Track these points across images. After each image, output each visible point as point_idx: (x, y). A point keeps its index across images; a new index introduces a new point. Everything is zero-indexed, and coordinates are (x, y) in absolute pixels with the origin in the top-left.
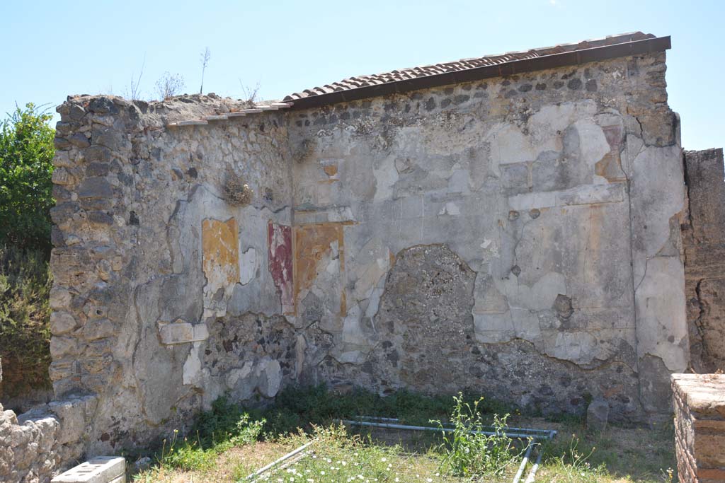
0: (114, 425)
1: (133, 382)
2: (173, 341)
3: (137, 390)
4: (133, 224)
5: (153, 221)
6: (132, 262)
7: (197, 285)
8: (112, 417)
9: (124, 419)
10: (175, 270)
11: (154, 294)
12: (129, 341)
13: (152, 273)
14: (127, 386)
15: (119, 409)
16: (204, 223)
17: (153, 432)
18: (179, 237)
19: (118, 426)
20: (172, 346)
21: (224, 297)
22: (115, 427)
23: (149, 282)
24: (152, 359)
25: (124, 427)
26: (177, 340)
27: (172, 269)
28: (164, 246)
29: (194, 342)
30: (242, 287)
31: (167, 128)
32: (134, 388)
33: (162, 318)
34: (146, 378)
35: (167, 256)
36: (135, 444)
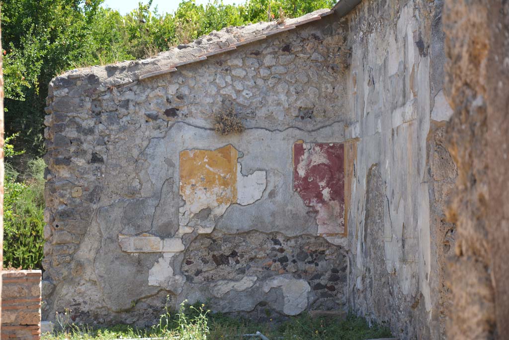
0: (75, 305)
1: (94, 277)
2: (135, 250)
3: (98, 283)
4: (94, 163)
5: (120, 158)
6: (94, 190)
7: (173, 206)
8: (74, 299)
9: (85, 303)
10: (142, 195)
11: (117, 213)
12: (91, 247)
13: (116, 198)
14: (87, 279)
15: (81, 295)
16: (183, 153)
17: (115, 317)
18: (147, 168)
19: (79, 306)
20: (137, 254)
21: (212, 216)
22: (76, 307)
23: (112, 205)
24: (113, 261)
25: (85, 308)
26: (142, 249)
27: (140, 194)
28: (132, 176)
29: (164, 252)
30: (242, 208)
31: (139, 82)
32: (96, 281)
33: (124, 232)
34: (106, 276)
35: (136, 183)
36: (95, 322)
